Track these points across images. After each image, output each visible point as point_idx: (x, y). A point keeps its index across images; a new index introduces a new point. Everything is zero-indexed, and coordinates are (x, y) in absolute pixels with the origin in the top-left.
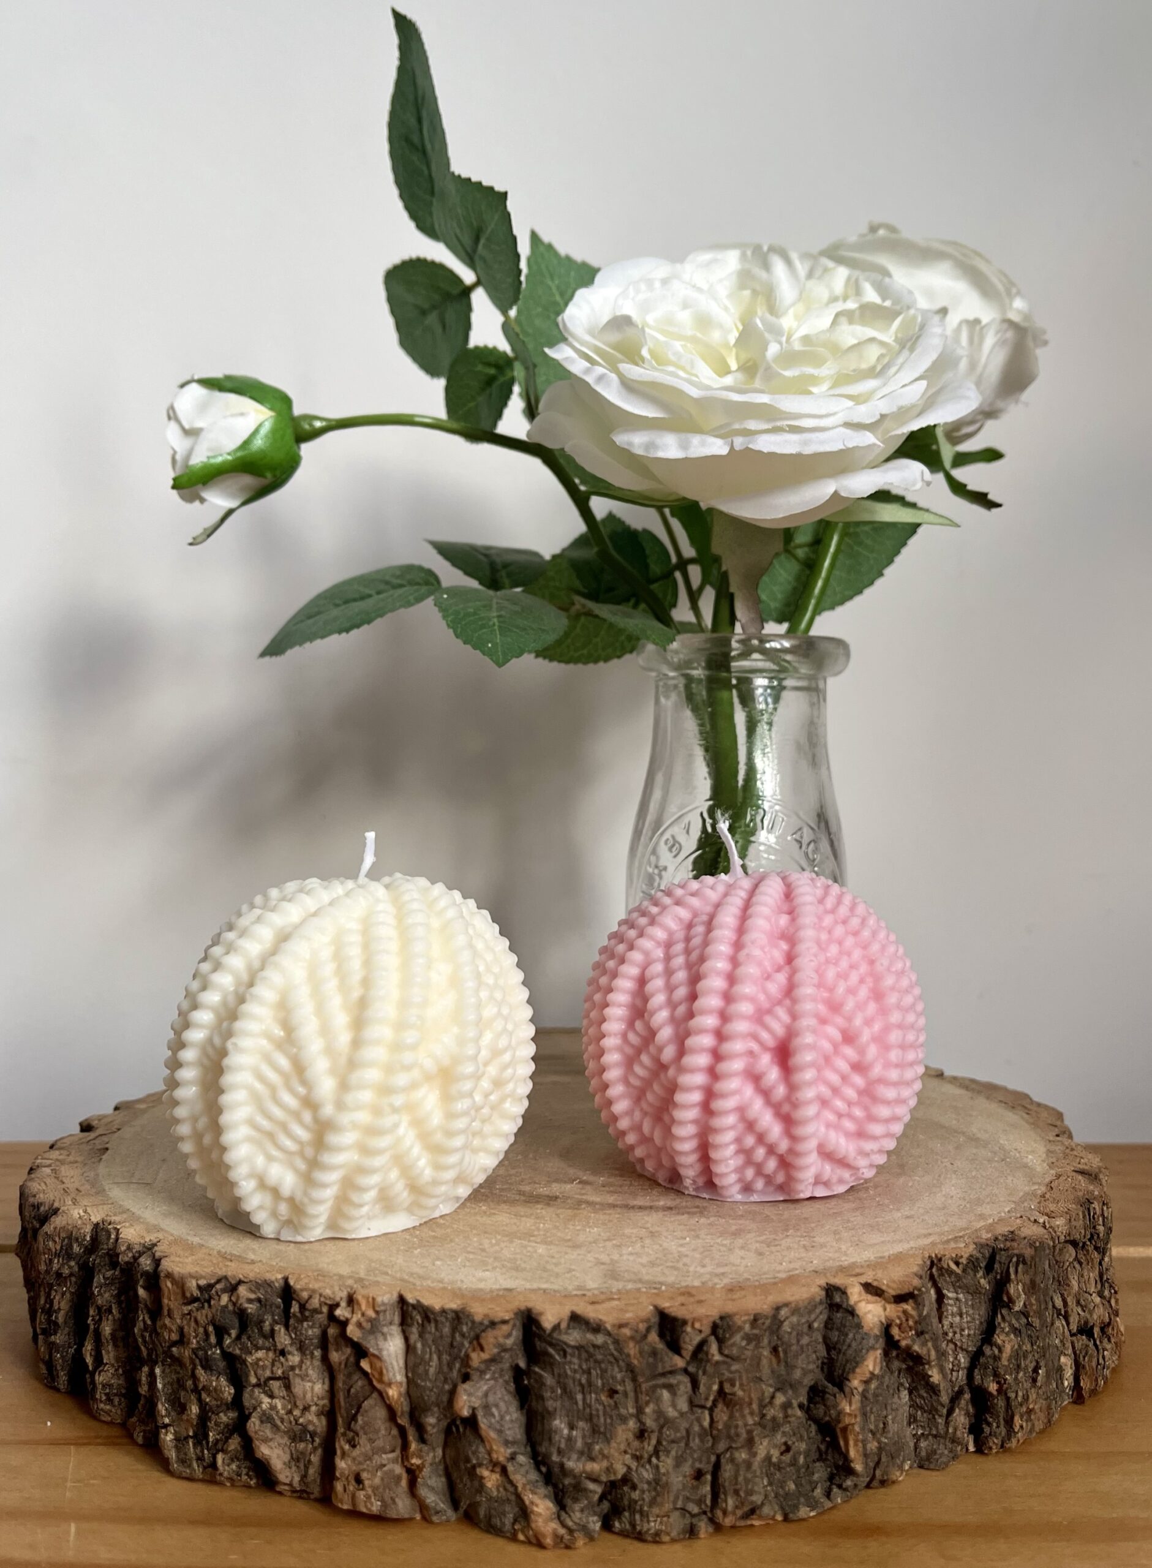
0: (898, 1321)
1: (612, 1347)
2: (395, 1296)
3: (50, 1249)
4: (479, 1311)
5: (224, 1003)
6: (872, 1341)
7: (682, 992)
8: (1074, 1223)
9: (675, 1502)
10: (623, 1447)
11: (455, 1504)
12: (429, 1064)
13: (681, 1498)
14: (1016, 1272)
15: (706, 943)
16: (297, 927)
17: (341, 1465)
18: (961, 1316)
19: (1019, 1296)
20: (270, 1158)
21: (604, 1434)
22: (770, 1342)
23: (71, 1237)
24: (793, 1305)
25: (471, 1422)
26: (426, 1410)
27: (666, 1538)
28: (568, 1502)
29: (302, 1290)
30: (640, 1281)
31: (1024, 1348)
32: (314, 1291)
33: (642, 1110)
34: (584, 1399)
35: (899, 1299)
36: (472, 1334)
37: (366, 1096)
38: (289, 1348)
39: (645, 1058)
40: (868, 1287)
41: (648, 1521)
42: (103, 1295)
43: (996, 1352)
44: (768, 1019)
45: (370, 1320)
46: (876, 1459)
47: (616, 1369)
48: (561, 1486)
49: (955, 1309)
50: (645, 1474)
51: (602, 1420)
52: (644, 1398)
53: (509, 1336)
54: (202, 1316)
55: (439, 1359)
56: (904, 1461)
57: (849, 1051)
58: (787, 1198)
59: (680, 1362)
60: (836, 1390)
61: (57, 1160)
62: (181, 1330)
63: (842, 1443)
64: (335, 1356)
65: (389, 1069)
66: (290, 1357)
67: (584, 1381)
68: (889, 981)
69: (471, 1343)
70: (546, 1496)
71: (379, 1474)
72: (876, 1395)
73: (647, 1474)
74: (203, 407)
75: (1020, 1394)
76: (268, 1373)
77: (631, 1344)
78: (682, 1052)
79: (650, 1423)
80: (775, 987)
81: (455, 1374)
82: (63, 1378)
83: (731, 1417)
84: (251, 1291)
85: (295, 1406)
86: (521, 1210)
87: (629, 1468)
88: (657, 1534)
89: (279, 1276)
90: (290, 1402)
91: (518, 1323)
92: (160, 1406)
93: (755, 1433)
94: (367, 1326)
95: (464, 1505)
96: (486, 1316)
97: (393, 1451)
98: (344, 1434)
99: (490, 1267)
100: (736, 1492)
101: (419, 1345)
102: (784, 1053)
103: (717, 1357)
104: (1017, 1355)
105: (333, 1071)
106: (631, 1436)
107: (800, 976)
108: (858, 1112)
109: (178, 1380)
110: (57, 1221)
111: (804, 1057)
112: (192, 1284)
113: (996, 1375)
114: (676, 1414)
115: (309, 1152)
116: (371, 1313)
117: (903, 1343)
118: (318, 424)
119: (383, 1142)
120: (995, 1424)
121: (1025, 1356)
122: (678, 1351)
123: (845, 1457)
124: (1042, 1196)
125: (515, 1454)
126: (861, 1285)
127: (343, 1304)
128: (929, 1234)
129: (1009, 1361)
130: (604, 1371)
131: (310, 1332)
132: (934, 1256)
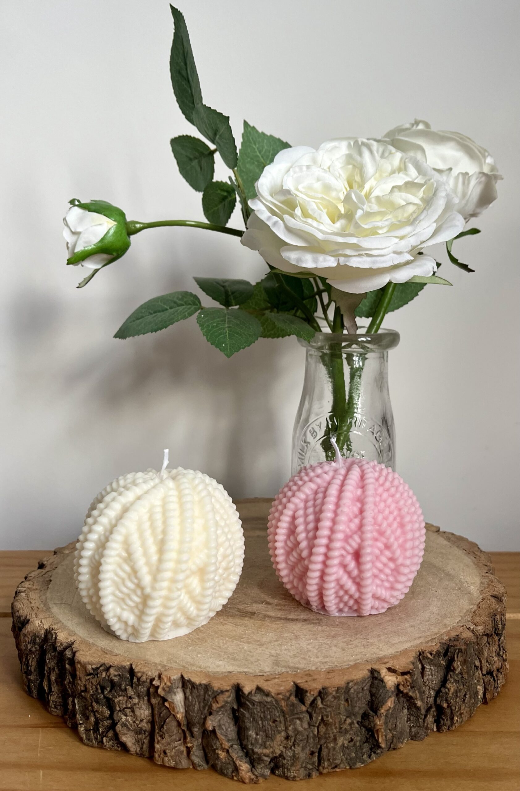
0: (403, 683)
1: (274, 703)
2: (179, 675)
3: (26, 641)
4: (216, 685)
5: (99, 539)
6: (390, 694)
7: (311, 526)
8: (487, 627)
9: (301, 765)
10: (279, 743)
11: (207, 762)
12: (194, 567)
13: (305, 763)
14: (458, 657)
15: (323, 504)
16: (132, 504)
17: (157, 746)
18: (432, 676)
19: (458, 667)
20: (123, 609)
21: (271, 738)
22: (344, 697)
23: (35, 636)
24: (355, 682)
25: (214, 731)
26: (194, 725)
27: (298, 779)
28: (256, 764)
29: (138, 672)
30: (289, 667)
31: (460, 688)
32: (143, 673)
33: (293, 575)
34: (262, 723)
35: (403, 674)
36: (213, 696)
37: (165, 584)
38: (133, 696)
39: (294, 553)
40: (390, 670)
41: (290, 773)
42: (51, 663)
43: (447, 690)
44: (351, 541)
45: (168, 687)
46: (391, 741)
47: (276, 711)
48: (252, 758)
49: (429, 673)
50: (289, 754)
51: (270, 732)
52: (288, 723)
54: (94, 681)
55: (199, 704)
56: (404, 739)
57: (388, 553)
58: (359, 615)
59: (304, 708)
60: (374, 714)
61: (28, 588)
62: (85, 686)
63: (376, 736)
64: (153, 701)
65: (176, 571)
66: (134, 700)
67: (262, 716)
68: (408, 519)
69: (213, 699)
70: (246, 762)
71: (174, 751)
72: (392, 714)
73: (290, 753)
74: (81, 220)
75: (457, 707)
76: (124, 706)
77: (283, 702)
78: (311, 554)
79: (291, 733)
80: (353, 526)
81: (206, 711)
82: (35, 693)
83: (327, 730)
84: (116, 670)
85: (137, 719)
86: (238, 621)
87: (282, 751)
88: (294, 777)
89: (128, 663)
90: (134, 718)
91: (233, 691)
92: (78, 716)
93: (337, 736)
94: (167, 689)
95: (211, 763)
96: (219, 688)
97: (180, 740)
98: (158, 733)
99: (222, 659)
100: (329, 760)
101: (190, 698)
102: (357, 555)
103: (321, 706)
104: (457, 692)
105: (150, 573)
106: (283, 739)
107: (365, 521)
108: (391, 579)
109: (85, 705)
110: (29, 628)
111: (366, 558)
112: (89, 667)
113: (447, 700)
114: (303, 729)
115: (141, 607)
116: (169, 684)
117: (405, 691)
118: (138, 226)
119: (174, 603)
120: (446, 720)
121: (460, 691)
122: (303, 703)
123: (377, 741)
124: (474, 612)
125: (233, 745)
126: (387, 668)
127: (156, 679)
128: (421, 637)
129: (452, 694)
130: (271, 712)
131: (142, 690)
132: (421, 650)
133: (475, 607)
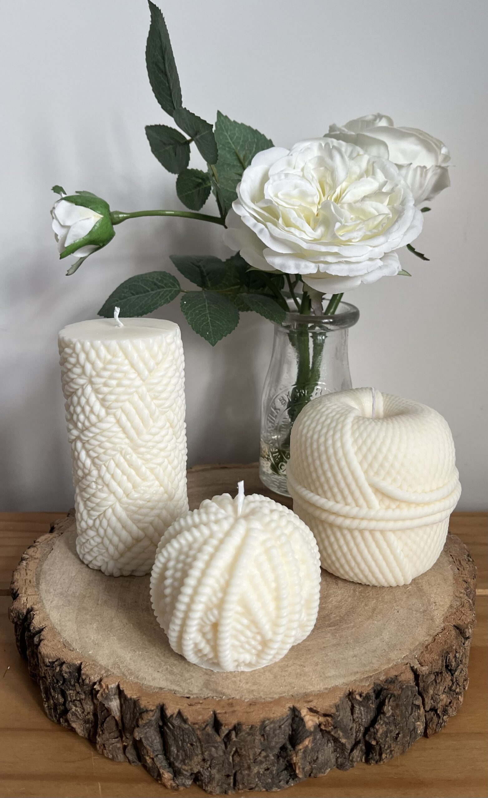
0: (324, 723)
1: (191, 730)
2: (117, 684)
4: (143, 703)
6: (309, 733)
8: (433, 667)
9: (218, 783)
10: (197, 763)
11: (139, 761)
13: (220, 782)
14: (389, 701)
17: (99, 739)
18: (362, 715)
19: (389, 711)
21: (189, 757)
22: (260, 734)
23: (19, 613)
24: (272, 720)
25: (141, 741)
26: (126, 729)
27: (214, 794)
28: (177, 775)
29: (84, 674)
31: (391, 729)
32: (87, 676)
34: (182, 744)
35: (325, 715)
36: (140, 712)
38: (80, 692)
40: (311, 710)
41: (208, 788)
43: (376, 731)
45: (106, 694)
46: (310, 772)
47: (193, 737)
48: (174, 769)
49: (359, 712)
50: (206, 773)
51: (189, 752)
52: (204, 749)
53: (153, 716)
55: (130, 714)
56: (327, 769)
59: (218, 739)
60: (292, 749)
61: (31, 556)
62: (45, 674)
63: (294, 767)
64: (95, 702)
66: (81, 695)
67: (181, 738)
69: (139, 714)
70: (168, 772)
71: (111, 746)
72: (312, 749)
74: (69, 213)
75: (387, 746)
76: (74, 698)
77: (198, 731)
79: (206, 757)
81: (134, 722)
83: (241, 759)
84: (67, 667)
85: (84, 711)
87: (200, 770)
88: (212, 792)
89: (79, 662)
90: (83, 709)
91: (157, 711)
92: (42, 694)
93: (252, 765)
94: (105, 696)
95: (141, 763)
96: (145, 706)
97: (117, 738)
98: (100, 727)
100: (243, 784)
101: (124, 707)
103: (235, 739)
104: (386, 734)
106: (200, 760)
109: (46, 689)
112: (47, 660)
113: (375, 739)
114: (218, 756)
116: (106, 691)
117: (328, 730)
118: (122, 216)
120: (374, 754)
121: (391, 732)
122: (219, 735)
123: (295, 771)
124: (427, 647)
125: (158, 754)
126: (308, 708)
127: (98, 683)
128: (358, 672)
129: (381, 735)
130: (189, 737)
131: (87, 689)
132: (351, 690)
133: (430, 639)
